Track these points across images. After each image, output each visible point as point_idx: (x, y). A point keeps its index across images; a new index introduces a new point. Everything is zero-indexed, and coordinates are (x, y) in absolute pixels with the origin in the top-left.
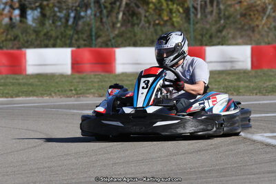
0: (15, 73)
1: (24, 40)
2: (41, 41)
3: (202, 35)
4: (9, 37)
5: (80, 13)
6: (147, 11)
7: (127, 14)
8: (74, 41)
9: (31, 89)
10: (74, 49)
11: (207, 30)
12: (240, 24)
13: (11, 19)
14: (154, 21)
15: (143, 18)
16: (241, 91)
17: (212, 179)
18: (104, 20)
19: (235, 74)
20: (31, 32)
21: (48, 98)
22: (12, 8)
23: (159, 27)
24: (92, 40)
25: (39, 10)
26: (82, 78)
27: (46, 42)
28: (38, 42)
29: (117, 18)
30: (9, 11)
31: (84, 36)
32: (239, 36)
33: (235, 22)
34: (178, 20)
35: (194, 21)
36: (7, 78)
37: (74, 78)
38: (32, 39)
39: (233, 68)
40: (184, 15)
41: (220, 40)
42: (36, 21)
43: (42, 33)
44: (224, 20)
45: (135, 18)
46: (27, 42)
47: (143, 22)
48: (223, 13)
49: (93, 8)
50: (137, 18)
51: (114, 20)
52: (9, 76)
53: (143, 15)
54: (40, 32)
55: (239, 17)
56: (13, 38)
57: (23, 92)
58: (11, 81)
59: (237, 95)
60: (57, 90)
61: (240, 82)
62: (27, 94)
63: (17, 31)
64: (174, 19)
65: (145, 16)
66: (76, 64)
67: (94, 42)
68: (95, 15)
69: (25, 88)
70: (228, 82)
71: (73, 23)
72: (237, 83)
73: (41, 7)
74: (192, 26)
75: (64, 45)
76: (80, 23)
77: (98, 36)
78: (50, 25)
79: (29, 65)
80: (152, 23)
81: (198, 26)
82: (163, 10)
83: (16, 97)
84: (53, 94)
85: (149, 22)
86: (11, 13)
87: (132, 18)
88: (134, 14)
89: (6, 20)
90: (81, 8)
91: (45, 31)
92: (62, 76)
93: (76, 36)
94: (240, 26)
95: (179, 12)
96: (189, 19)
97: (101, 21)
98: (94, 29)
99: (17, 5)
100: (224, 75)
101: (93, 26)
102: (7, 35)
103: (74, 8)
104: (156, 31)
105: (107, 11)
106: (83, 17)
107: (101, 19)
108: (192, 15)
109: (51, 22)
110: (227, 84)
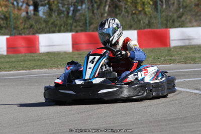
0: (31, 52)
1: (37, 28)
2: (49, 28)
3: (167, 21)
4: (26, 26)
5: (77, 7)
6: (126, 4)
7: (112, 7)
8: (73, 28)
9: (43, 64)
10: (73, 33)
11: (171, 17)
12: (195, 11)
13: (27, 13)
14: (132, 11)
15: (123, 10)
16: (196, 60)
18: (95, 11)
19: (192, 48)
20: (42, 22)
21: (55, 69)
22: (28, 5)
23: (135, 16)
24: (86, 26)
25: (47, 6)
26: (80, 55)
27: (54, 29)
28: (48, 29)
29: (104, 10)
30: (26, 7)
31: (81, 24)
32: (194, 20)
33: (190, 11)
34: (149, 10)
35: (160, 10)
36: (26, 55)
37: (75, 55)
38: (43, 27)
39: (190, 44)
40: (154, 6)
41: (180, 24)
42: (46, 14)
43: (50, 22)
44: (183, 8)
45: (117, 9)
46: (40, 29)
47: (123, 12)
48: (181, 4)
49: (87, 3)
50: (119, 10)
51: (102, 11)
52: (27, 54)
53: (124, 7)
54: (48, 21)
55: (193, 6)
56: (29, 27)
57: (37, 66)
58: (29, 58)
59: (194, 63)
60: (62, 63)
61: (195, 54)
62: (41, 67)
63: (32, 22)
64: (146, 10)
65: (125, 8)
66: (75, 44)
67: (88, 28)
68: (88, 8)
69: (39, 63)
70: (187, 54)
71: (73, 14)
72: (193, 55)
73: (49, 3)
74: (159, 13)
75: (67, 31)
76: (78, 14)
77: (91, 24)
78: (56, 17)
79: (42, 46)
80: (130, 13)
81: (164, 14)
82: (138, 3)
83: (33, 69)
84: (59, 67)
85: (127, 12)
86: (27, 8)
87: (115, 9)
88: (116, 7)
89: (24, 14)
90: (78, 3)
91: (52, 21)
92: (66, 53)
93: (75, 24)
94: (194, 13)
95: (150, 4)
96: (157, 9)
97: (93, 13)
98: (87, 19)
99: (31, 3)
100: (184, 49)
101: (87, 16)
102: (25, 25)
103: (73, 4)
104: (133, 18)
105: (97, 5)
106: (79, 10)
107: (93, 11)
108: (159, 6)
109: (56, 14)
110: (186, 55)
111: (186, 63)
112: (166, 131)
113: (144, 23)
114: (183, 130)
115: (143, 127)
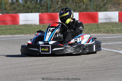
0: (14, 24)
1: (18, 10)
3: (97, 7)
4: (11, 8)
8: (40, 10)
9: (21, 31)
10: (40, 13)
11: (99, 5)
12: (113, 2)
16: (114, 31)
17: (103, 71)
20: (21, 6)
21: (29, 35)
23: (77, 4)
24: (48, 9)
26: (44, 26)
27: (28, 10)
28: (24, 11)
31: (45, 8)
32: (113, 7)
33: (111, 1)
35: (93, 1)
36: (11, 26)
37: (40, 26)
38: (22, 9)
41: (104, 9)
42: (23, 1)
46: (20, 10)
47: (70, 1)
54: (25, 6)
56: (13, 9)
59: (113, 33)
61: (114, 27)
63: (15, 6)
66: (41, 20)
69: (19, 31)
72: (112, 28)
74: (92, 3)
75: (36, 12)
76: (43, 2)
77: (51, 8)
79: (21, 21)
80: (75, 2)
81: (95, 3)
85: (73, 1)
89: (10, 1)
91: (27, 5)
93: (41, 8)
97: (52, 1)
98: (49, 5)
100: (107, 25)
101: (49, 3)
109: (30, 2)
110: (108, 28)
111: (108, 33)
112: (96, 74)
113: (83, 8)
114: (107, 74)
115: (82, 72)
